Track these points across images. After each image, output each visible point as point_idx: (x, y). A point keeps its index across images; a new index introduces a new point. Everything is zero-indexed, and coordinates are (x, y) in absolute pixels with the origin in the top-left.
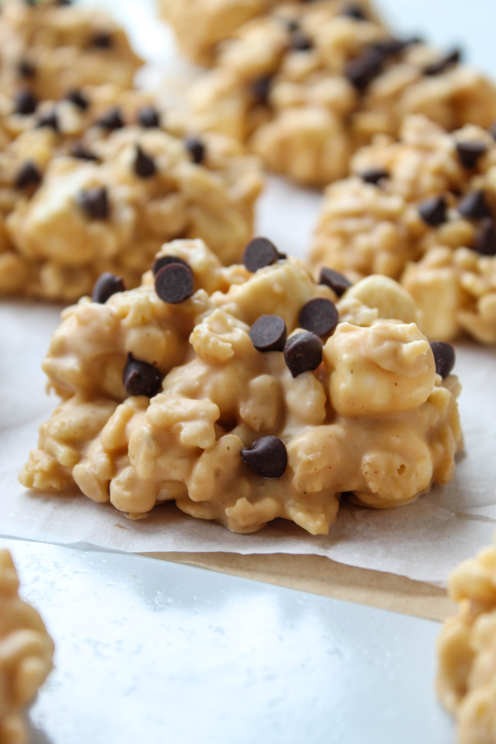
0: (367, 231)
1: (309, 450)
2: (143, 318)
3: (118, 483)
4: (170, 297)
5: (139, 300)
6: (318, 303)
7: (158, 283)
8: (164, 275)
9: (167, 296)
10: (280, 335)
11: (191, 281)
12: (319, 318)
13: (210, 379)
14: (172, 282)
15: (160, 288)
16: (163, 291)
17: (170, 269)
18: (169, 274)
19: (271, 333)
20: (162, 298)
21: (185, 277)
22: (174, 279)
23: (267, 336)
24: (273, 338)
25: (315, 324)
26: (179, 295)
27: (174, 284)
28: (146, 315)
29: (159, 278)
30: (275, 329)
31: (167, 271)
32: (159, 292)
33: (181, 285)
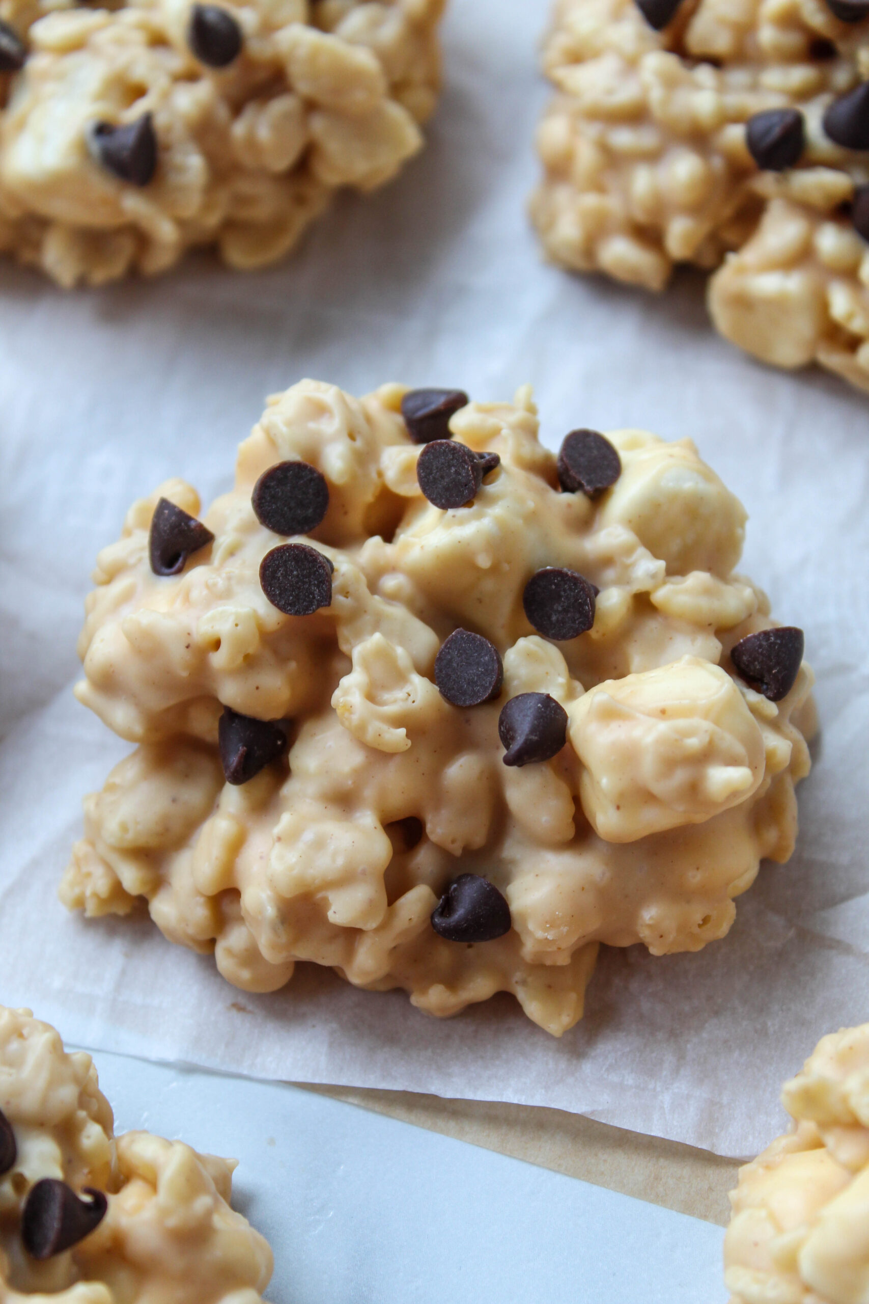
0: (653, 157)
1: (547, 922)
2: (247, 657)
3: (229, 952)
4: (290, 605)
5: (237, 625)
6: (557, 580)
7: (267, 575)
8: (277, 563)
9: (285, 603)
10: (491, 688)
11: (327, 581)
12: (560, 609)
13: (373, 777)
14: (292, 578)
15: (271, 585)
16: (278, 592)
17: (287, 554)
18: (285, 561)
19: (476, 678)
20: (277, 605)
21: (314, 574)
22: (295, 573)
23: (468, 684)
24: (479, 691)
25: (554, 618)
26: (307, 604)
27: (297, 583)
28: (251, 651)
29: (269, 567)
30: (482, 673)
31: (282, 557)
32: (269, 592)
33: (309, 585)
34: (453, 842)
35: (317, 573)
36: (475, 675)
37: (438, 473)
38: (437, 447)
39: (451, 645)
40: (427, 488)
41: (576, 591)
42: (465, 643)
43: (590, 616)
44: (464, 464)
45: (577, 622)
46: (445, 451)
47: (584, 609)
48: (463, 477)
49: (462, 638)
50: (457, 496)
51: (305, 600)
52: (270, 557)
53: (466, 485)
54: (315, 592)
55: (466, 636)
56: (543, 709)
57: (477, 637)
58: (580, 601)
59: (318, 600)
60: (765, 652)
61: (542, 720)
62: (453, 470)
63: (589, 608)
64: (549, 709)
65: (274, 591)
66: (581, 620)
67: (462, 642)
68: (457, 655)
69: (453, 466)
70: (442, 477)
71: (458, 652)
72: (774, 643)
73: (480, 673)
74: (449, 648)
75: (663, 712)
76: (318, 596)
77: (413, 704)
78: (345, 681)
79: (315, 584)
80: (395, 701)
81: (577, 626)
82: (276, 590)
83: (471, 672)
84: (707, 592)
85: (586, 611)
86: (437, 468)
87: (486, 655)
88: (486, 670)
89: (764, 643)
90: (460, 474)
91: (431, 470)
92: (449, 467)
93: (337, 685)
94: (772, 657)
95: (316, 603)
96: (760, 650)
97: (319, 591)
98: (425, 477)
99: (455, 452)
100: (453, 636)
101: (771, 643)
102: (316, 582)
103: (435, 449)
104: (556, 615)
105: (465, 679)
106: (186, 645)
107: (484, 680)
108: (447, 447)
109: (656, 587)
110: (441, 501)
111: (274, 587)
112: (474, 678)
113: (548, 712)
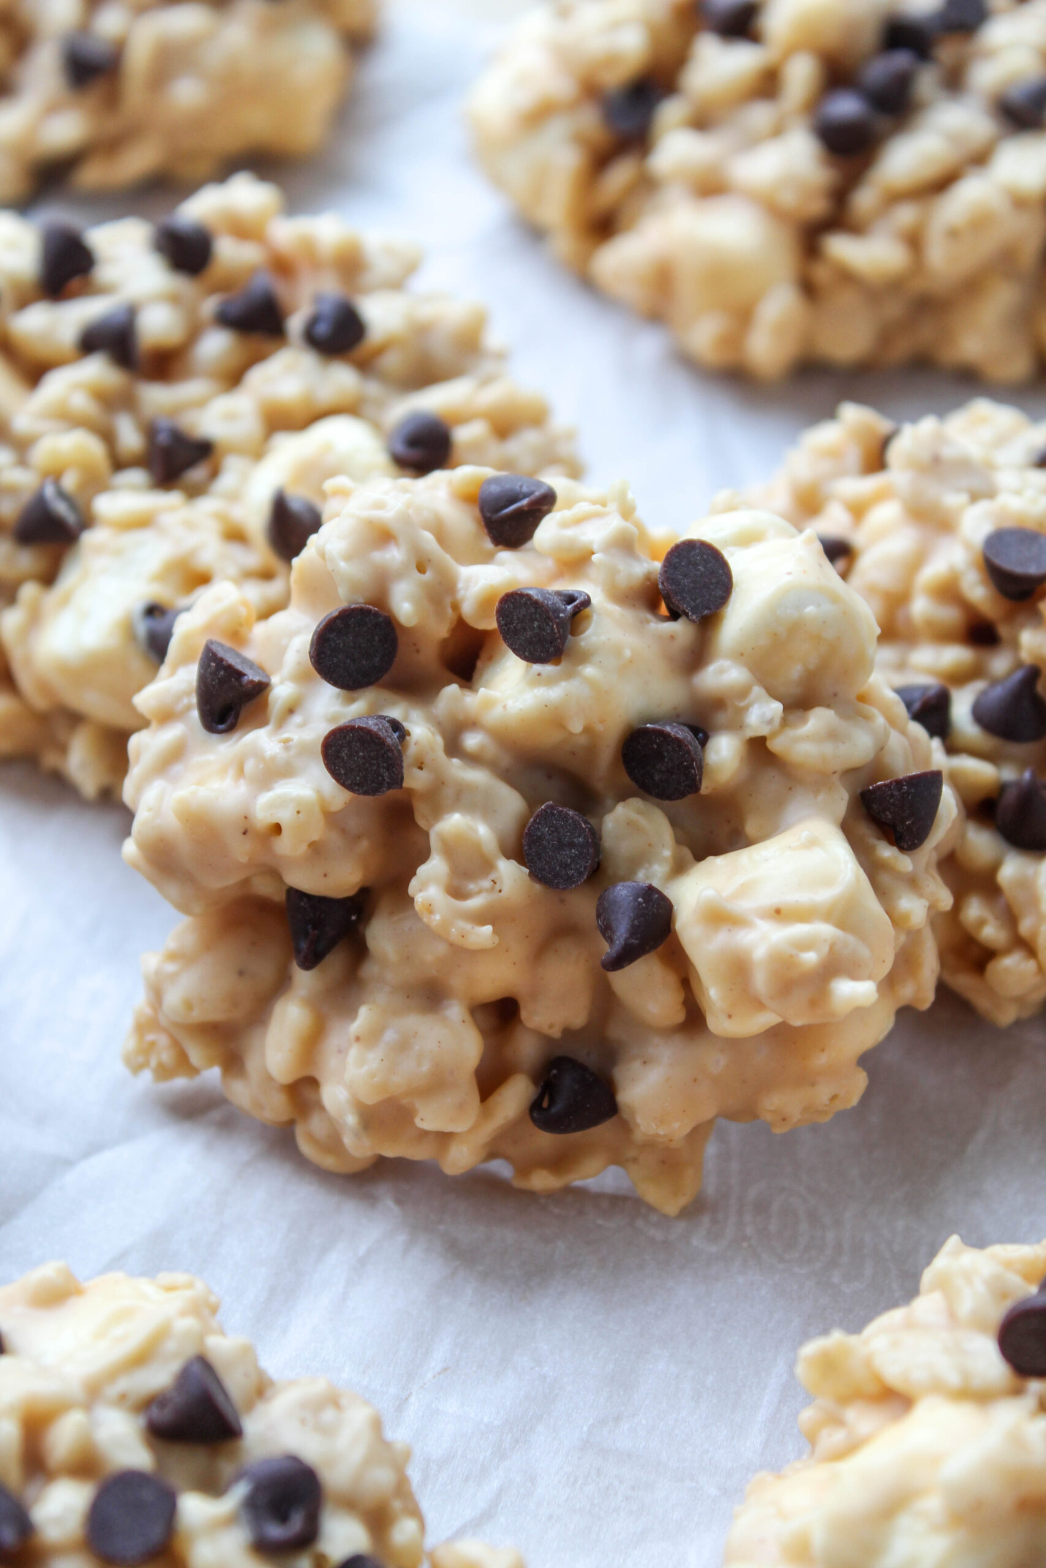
2: (312, 845)
3: (311, 1137)
4: (358, 785)
5: (298, 812)
6: (659, 740)
7: (330, 754)
8: (340, 743)
9: (352, 783)
10: (587, 873)
11: (397, 765)
12: (663, 769)
13: (459, 966)
14: (358, 758)
15: (334, 764)
16: (343, 772)
17: (351, 735)
18: (349, 742)
19: (569, 860)
20: (343, 784)
21: (383, 756)
22: (361, 754)
23: (561, 866)
24: (573, 875)
25: (657, 777)
26: (376, 785)
27: (364, 764)
28: (315, 837)
29: (331, 746)
30: (576, 855)
31: (345, 737)
32: (333, 771)
33: (378, 767)
34: (551, 1026)
35: (386, 756)
36: (568, 857)
37: (519, 625)
38: (517, 597)
39: (540, 820)
40: (508, 637)
41: (681, 753)
42: (556, 820)
43: (697, 780)
44: (548, 621)
45: (683, 785)
46: (526, 603)
47: (690, 772)
48: (547, 633)
49: (553, 814)
50: (542, 652)
51: (373, 782)
52: (332, 737)
53: (551, 643)
54: (384, 774)
55: (557, 812)
56: (644, 905)
57: (569, 815)
58: (685, 763)
59: (388, 783)
60: (897, 803)
61: (642, 919)
62: (536, 624)
63: (695, 772)
64: (651, 904)
65: (339, 770)
66: (687, 783)
67: (553, 818)
68: (548, 832)
69: (536, 620)
70: (525, 629)
71: (549, 829)
72: (907, 793)
73: (574, 855)
74: (538, 823)
75: (778, 911)
76: (389, 778)
77: (500, 894)
78: (423, 870)
79: (384, 768)
80: (479, 892)
81: (683, 788)
82: (341, 770)
83: (564, 853)
84: (833, 735)
85: (692, 775)
86: (518, 618)
87: (579, 836)
88: (581, 853)
89: (896, 793)
90: (544, 630)
91: (512, 619)
92: (532, 620)
93: (414, 874)
94: (905, 808)
95: (386, 785)
96: (892, 801)
97: (389, 774)
98: (506, 625)
99: (537, 606)
100: (542, 810)
101: (904, 793)
102: (385, 765)
103: (515, 599)
104: (659, 774)
105: (557, 860)
106: (243, 831)
107: (578, 864)
108: (528, 600)
109: (775, 734)
110: (524, 653)
111: (339, 766)
112: (567, 861)
113: (650, 908)
